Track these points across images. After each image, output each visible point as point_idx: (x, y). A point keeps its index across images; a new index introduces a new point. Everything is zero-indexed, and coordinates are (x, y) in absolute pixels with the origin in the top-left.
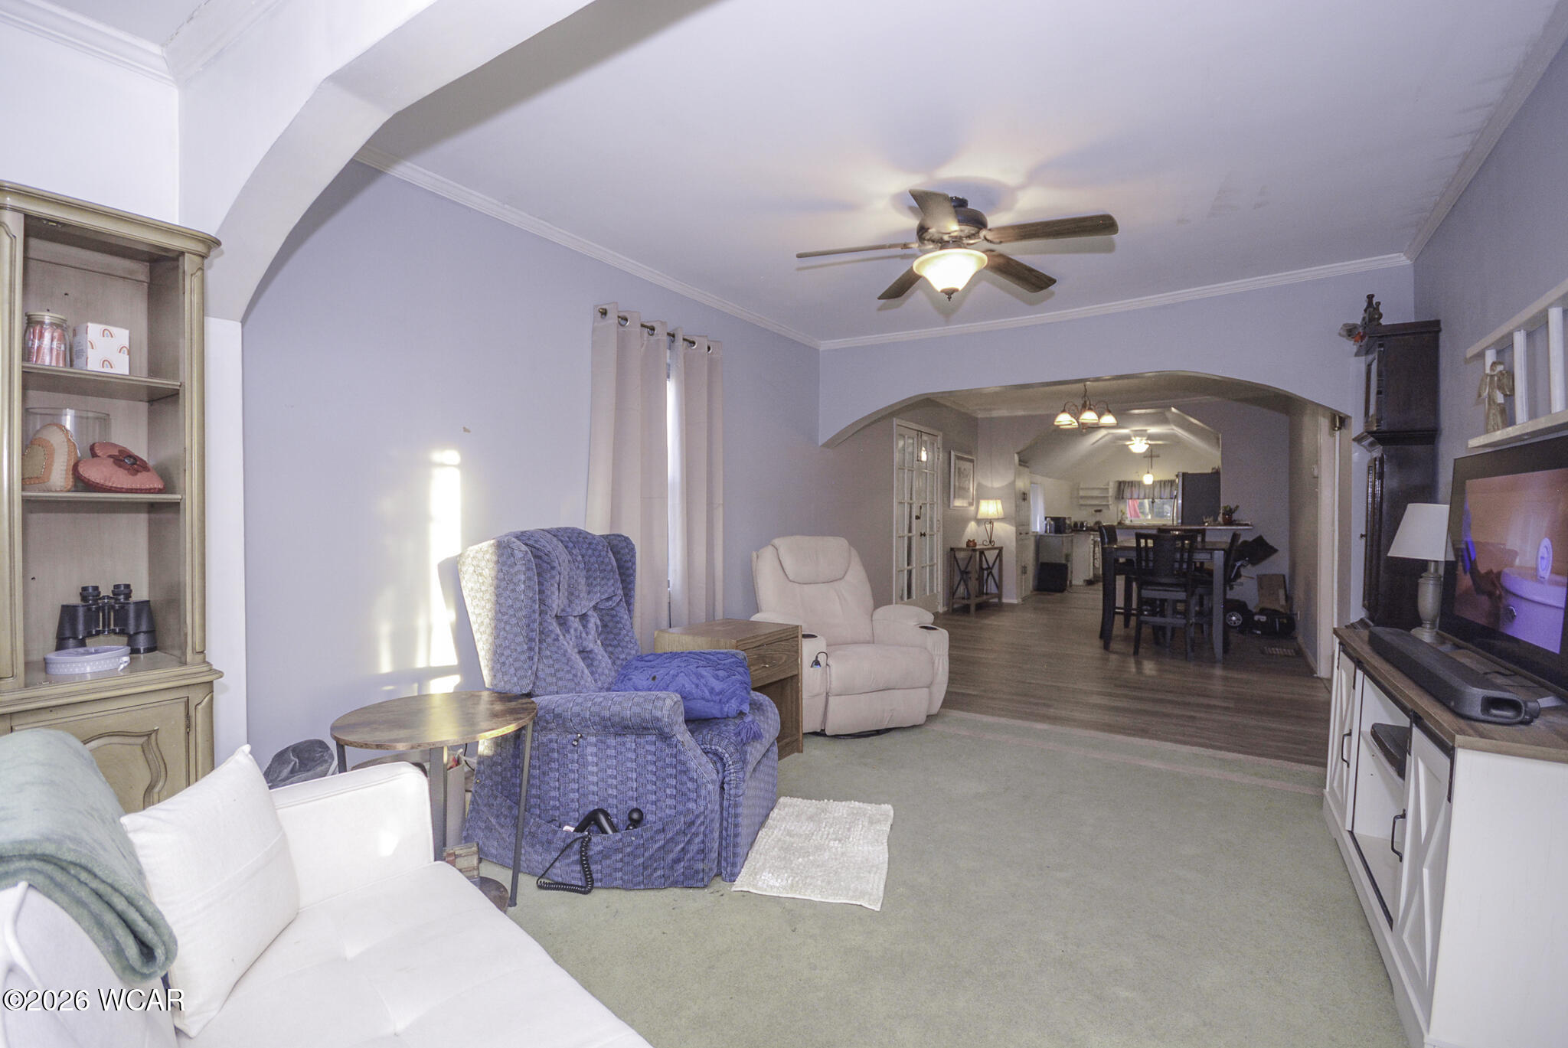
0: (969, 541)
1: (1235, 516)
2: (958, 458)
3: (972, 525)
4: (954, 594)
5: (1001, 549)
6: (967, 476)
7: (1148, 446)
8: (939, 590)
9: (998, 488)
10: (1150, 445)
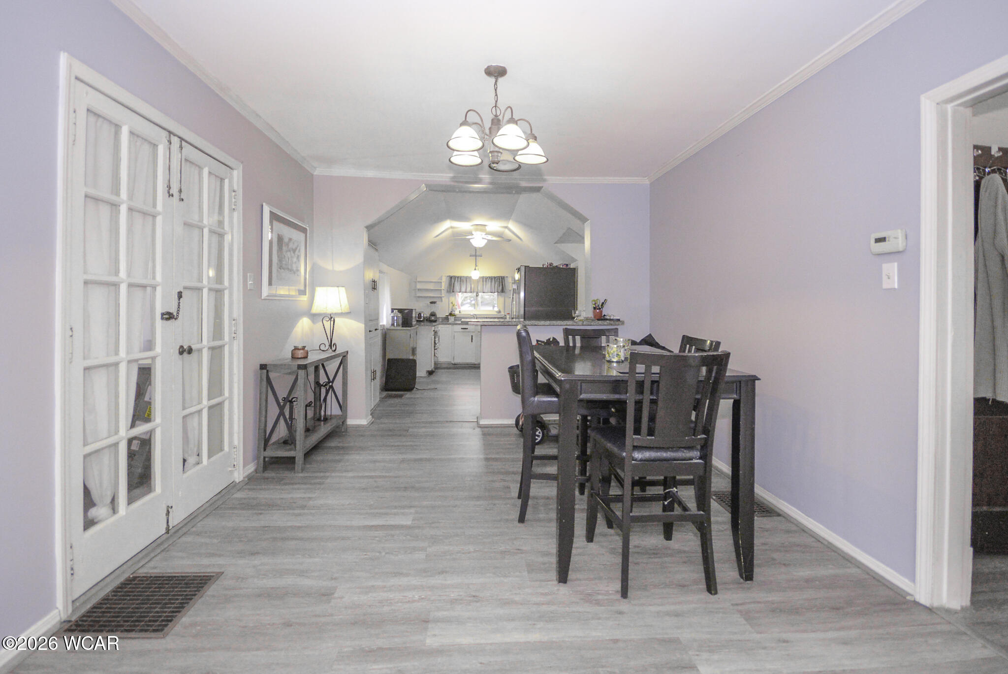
0: (296, 348)
1: (605, 311)
2: (274, 217)
3: (304, 325)
4: (266, 441)
5: (344, 357)
6: (294, 251)
7: (486, 241)
8: (236, 443)
9: (341, 272)
10: (488, 240)
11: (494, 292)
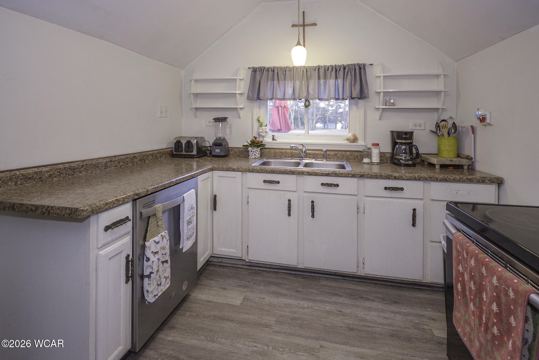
11: (343, 99)
